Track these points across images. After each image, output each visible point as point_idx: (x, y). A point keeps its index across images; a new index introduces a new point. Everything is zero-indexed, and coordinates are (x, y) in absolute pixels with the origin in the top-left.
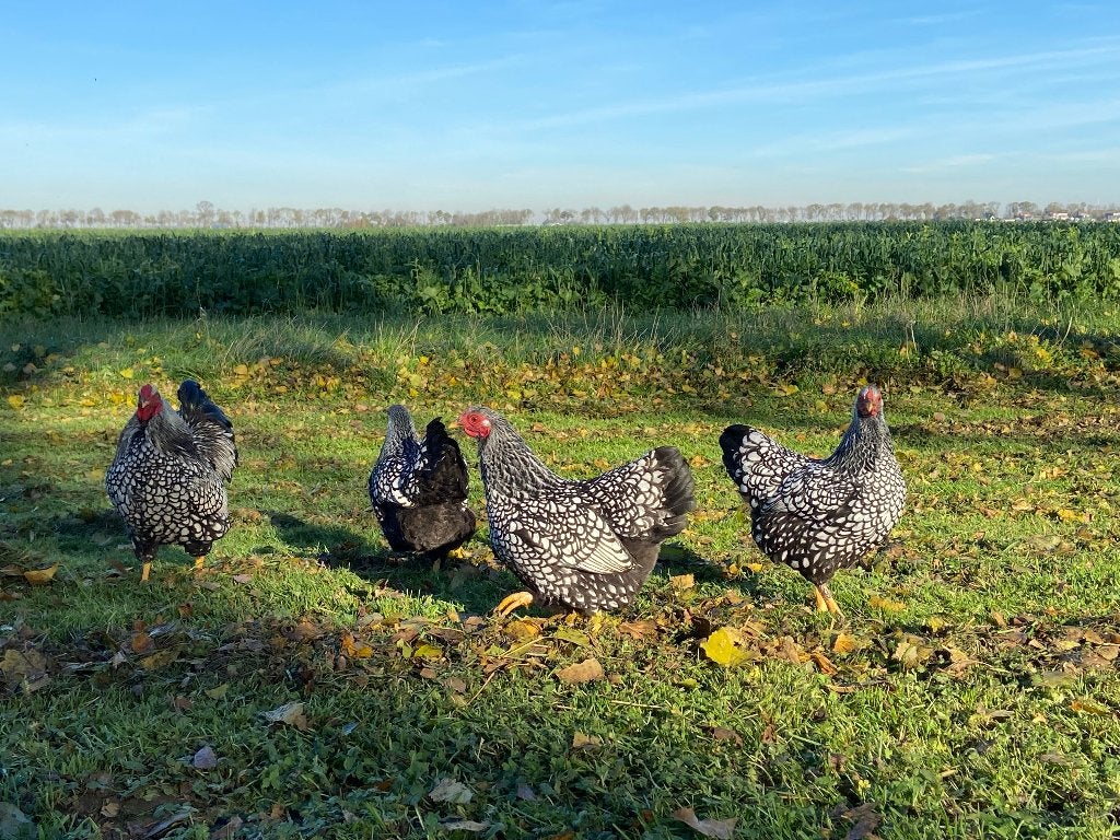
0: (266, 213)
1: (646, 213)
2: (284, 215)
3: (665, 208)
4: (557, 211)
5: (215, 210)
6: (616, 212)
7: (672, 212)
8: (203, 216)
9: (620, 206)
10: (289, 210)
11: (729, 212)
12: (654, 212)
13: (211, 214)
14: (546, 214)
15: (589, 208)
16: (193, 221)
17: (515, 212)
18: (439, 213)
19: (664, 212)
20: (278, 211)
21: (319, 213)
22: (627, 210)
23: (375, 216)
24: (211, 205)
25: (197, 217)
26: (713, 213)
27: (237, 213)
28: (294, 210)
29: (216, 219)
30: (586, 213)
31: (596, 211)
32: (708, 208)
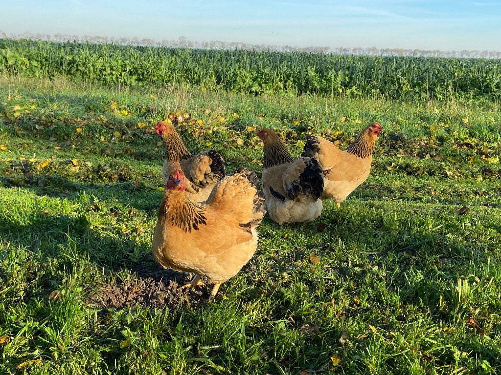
0: (209, 43)
1: (383, 51)
2: (217, 44)
3: (393, 49)
4: (341, 48)
5: (187, 40)
6: (369, 50)
7: (395, 51)
8: (181, 43)
9: (371, 47)
10: (219, 42)
11: (423, 52)
12: (387, 51)
13: (185, 42)
14: (336, 49)
15: (357, 47)
16: (177, 45)
17: (322, 48)
18: (287, 46)
19: (392, 51)
20: (214, 43)
21: (233, 44)
22: (374, 49)
23: (258, 47)
24: (185, 38)
25: (179, 43)
26: (415, 52)
27: (196, 42)
28: (222, 42)
29: (187, 44)
30: (355, 50)
31: (360, 49)
32: (413, 50)
